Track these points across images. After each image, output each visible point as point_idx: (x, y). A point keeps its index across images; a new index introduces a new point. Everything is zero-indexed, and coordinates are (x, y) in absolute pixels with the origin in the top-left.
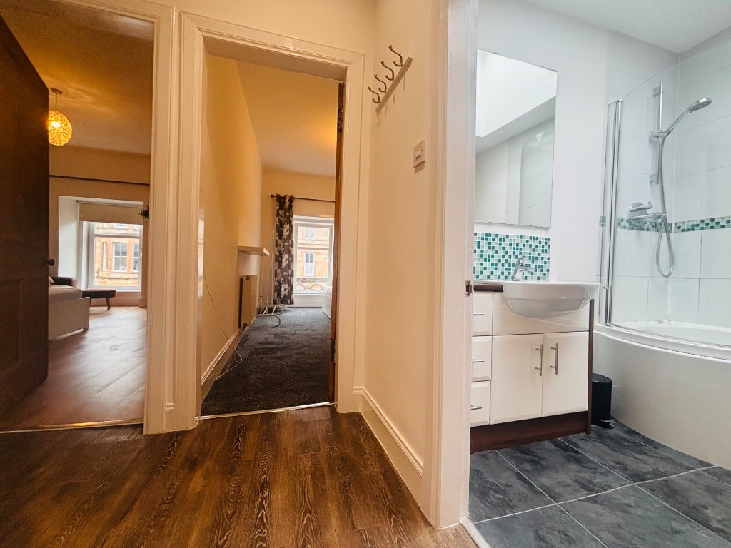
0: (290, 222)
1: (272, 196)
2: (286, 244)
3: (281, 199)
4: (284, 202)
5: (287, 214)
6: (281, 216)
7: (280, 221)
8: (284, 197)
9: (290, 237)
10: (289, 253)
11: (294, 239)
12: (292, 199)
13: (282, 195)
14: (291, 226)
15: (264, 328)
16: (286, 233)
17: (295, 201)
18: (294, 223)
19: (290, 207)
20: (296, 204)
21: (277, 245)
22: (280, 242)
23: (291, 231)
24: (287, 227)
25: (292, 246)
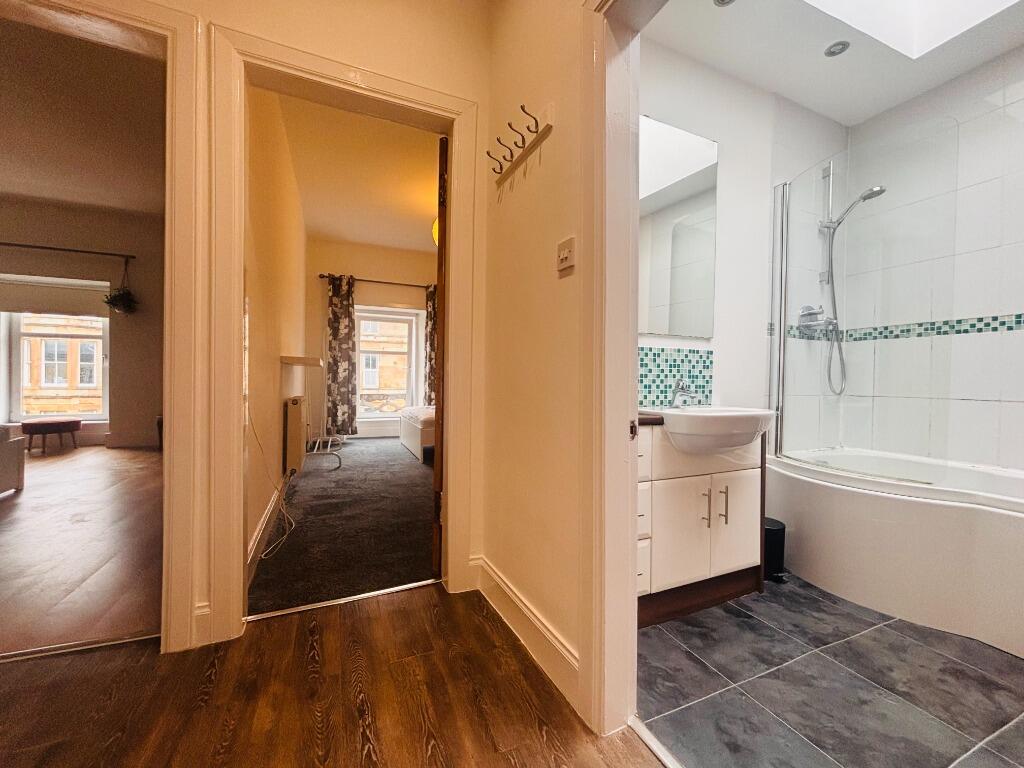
0: (349, 315)
1: (322, 276)
2: (344, 346)
3: (335, 282)
4: (340, 286)
5: (345, 303)
6: (336, 306)
7: (334, 313)
8: (340, 279)
9: (349, 336)
10: (349, 359)
11: (356, 339)
12: (351, 282)
13: (337, 275)
14: (352, 321)
15: (317, 473)
16: (343, 331)
17: (357, 284)
18: (356, 315)
19: (350, 293)
20: (358, 288)
21: (331, 348)
22: (334, 344)
23: (351, 327)
24: (345, 322)
25: (353, 350)
